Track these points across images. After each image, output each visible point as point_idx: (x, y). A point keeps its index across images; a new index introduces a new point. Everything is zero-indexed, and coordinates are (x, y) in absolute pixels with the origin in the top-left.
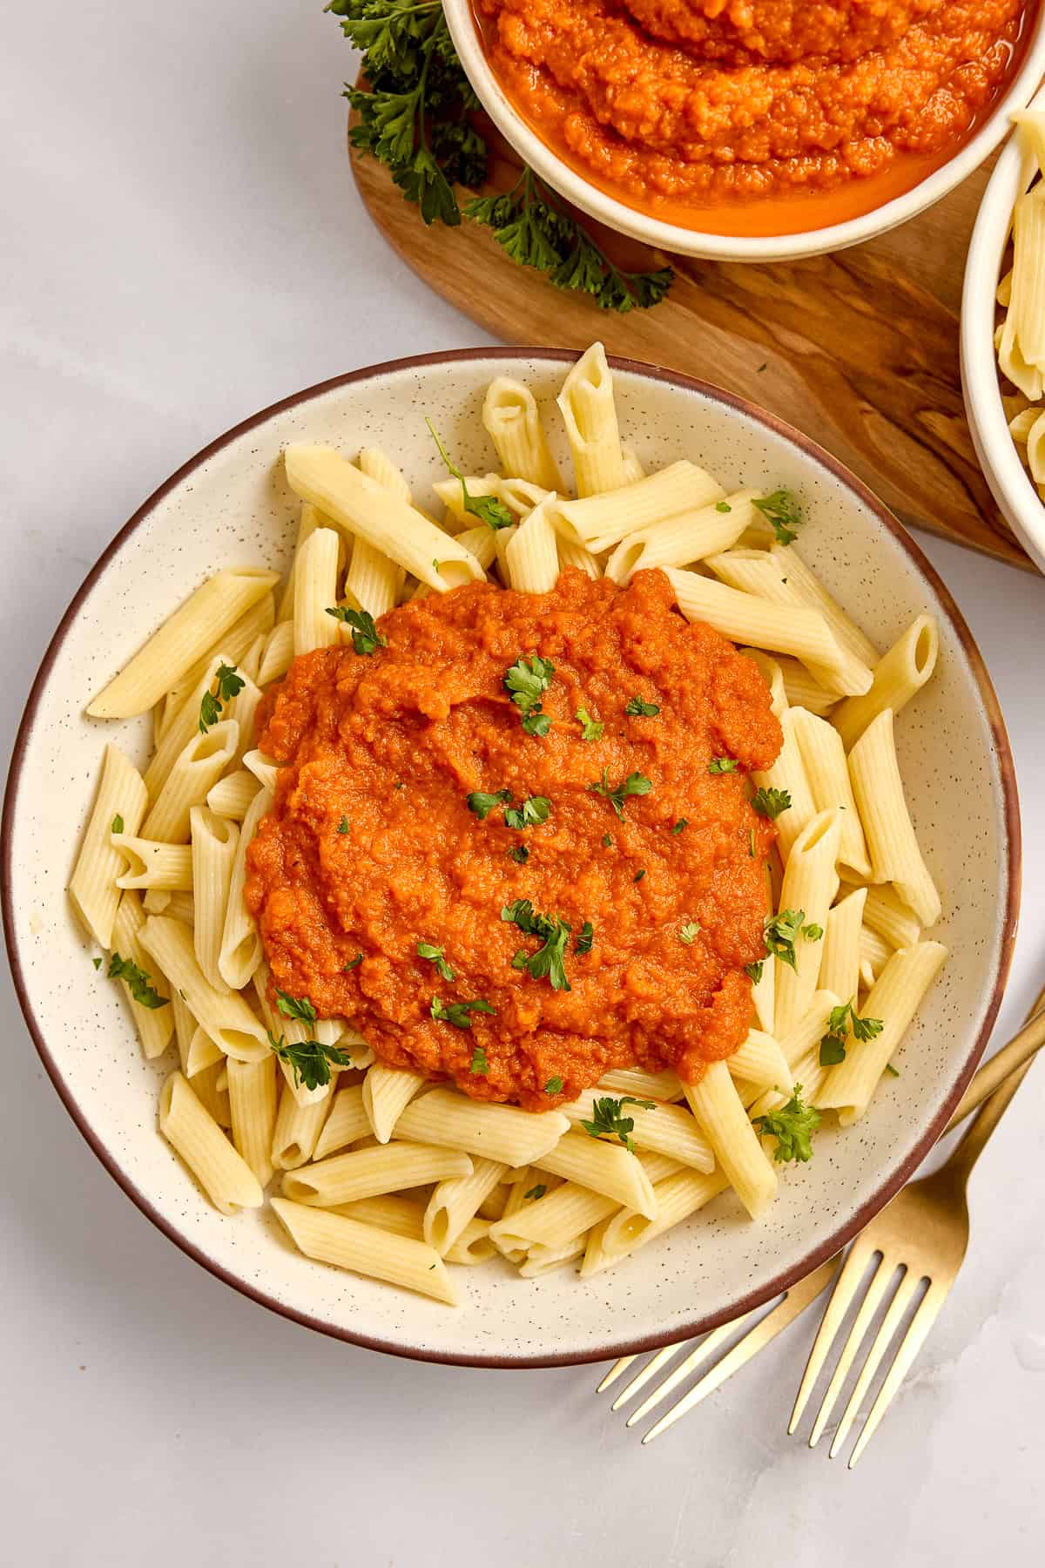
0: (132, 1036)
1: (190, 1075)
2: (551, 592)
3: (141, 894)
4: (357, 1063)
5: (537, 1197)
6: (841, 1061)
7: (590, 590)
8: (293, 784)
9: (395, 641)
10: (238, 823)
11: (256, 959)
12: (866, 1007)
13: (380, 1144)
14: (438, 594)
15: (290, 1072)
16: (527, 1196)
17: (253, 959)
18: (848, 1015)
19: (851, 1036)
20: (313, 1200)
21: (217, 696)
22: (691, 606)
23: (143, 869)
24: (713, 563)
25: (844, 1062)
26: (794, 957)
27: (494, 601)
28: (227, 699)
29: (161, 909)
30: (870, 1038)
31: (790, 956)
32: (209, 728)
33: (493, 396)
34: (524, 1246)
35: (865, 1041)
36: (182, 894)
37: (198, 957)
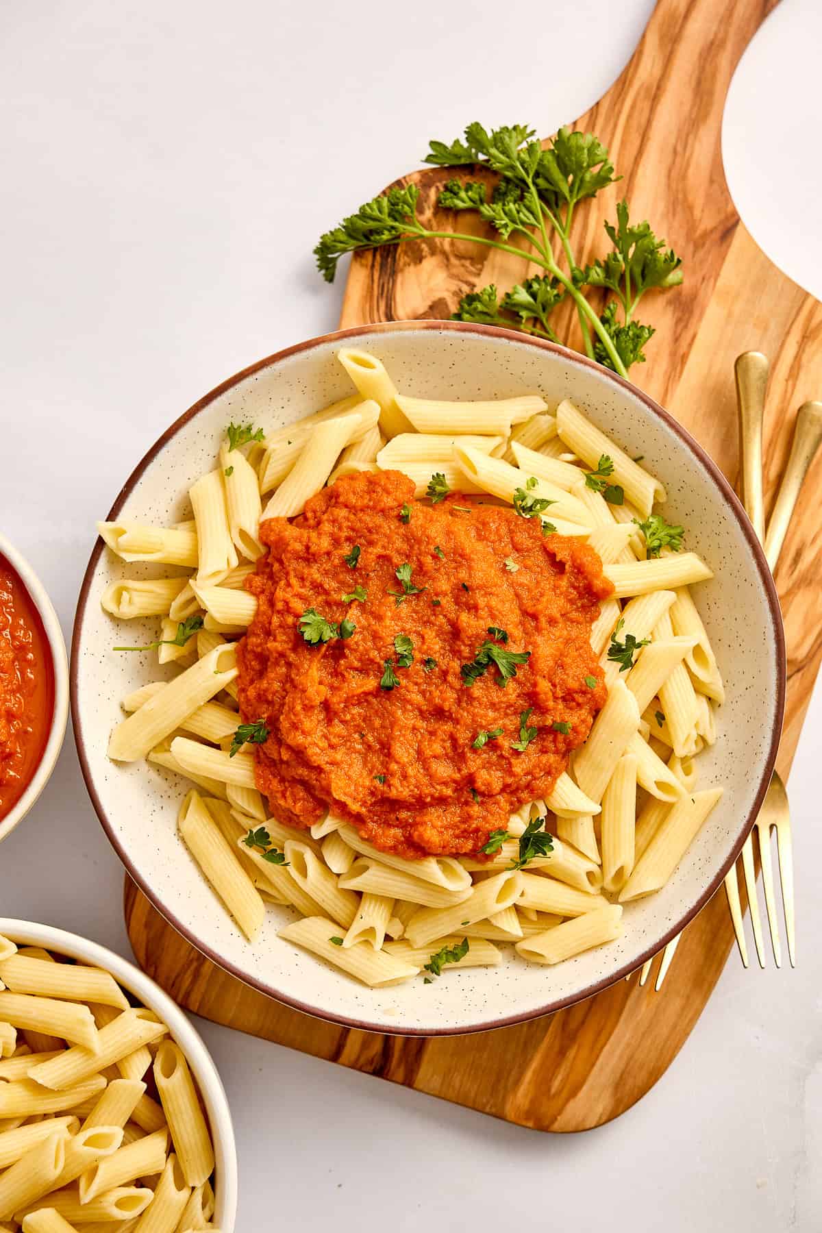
0: (483, 970)
1: (521, 934)
2: (258, 599)
3: (388, 938)
4: (543, 813)
5: (663, 718)
6: (623, 491)
7: (263, 573)
8: (342, 806)
9: (264, 713)
10: (357, 856)
11: (454, 864)
12: (590, 464)
13: (600, 813)
14: (239, 677)
15: (537, 861)
16: (661, 725)
17: (454, 866)
18: (593, 477)
19: (606, 479)
20: (627, 872)
21: (265, 850)
22: (292, 509)
23: (371, 931)
24: (266, 487)
25: (624, 489)
26: (545, 501)
27: (253, 640)
28: (270, 843)
29: (402, 927)
30: (612, 466)
31: (545, 503)
32: (286, 862)
33: (112, 608)
34: (694, 736)
35: (613, 470)
36: (397, 907)
37: (442, 906)
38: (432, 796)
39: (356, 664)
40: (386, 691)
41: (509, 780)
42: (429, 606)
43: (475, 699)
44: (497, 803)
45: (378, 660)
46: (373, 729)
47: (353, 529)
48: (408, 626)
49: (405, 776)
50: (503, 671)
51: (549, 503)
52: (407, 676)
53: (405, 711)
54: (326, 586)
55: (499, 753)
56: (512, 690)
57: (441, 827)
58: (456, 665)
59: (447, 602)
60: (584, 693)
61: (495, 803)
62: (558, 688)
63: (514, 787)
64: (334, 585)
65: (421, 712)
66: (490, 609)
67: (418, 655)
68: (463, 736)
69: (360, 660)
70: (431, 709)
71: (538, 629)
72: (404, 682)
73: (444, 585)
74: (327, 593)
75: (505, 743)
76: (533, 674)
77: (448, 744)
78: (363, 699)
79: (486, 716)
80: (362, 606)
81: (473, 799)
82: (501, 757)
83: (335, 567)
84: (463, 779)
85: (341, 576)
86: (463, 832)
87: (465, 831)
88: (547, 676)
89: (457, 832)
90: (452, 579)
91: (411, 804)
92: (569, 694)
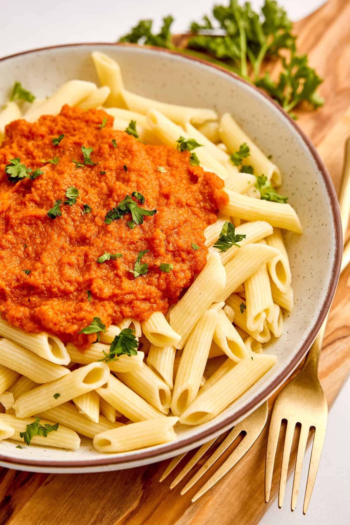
5: (245, 307)
13: (181, 350)
16: (242, 312)
17: (60, 347)
18: (235, 156)
19: (243, 159)
20: (191, 397)
25: (254, 168)
29: (13, 400)
30: (249, 153)
35: (249, 155)
38: (59, 289)
39: (37, 199)
40: (51, 219)
41: (117, 291)
42: (98, 175)
43: (109, 232)
44: (104, 306)
45: (52, 198)
46: (34, 243)
47: (64, 127)
48: (79, 184)
49: (44, 272)
50: (135, 218)
51: (198, 145)
52: (68, 212)
53: (60, 235)
54: (35, 154)
55: (115, 272)
56: (137, 233)
57: (58, 311)
58: (104, 212)
59: (111, 176)
60: (189, 252)
61: (102, 306)
62: (171, 244)
63: (119, 299)
64: (41, 154)
65: (71, 239)
66: (138, 183)
67: (80, 201)
68: (93, 253)
69: (41, 197)
70: (78, 237)
71: (167, 205)
72: (65, 215)
73: (112, 163)
74: (34, 158)
75: (123, 268)
76: (155, 226)
77: (82, 258)
78: (33, 220)
79: (113, 244)
80: (53, 167)
81: (87, 298)
82: (117, 275)
83: (45, 144)
84: (85, 282)
85: (47, 150)
86: (73, 319)
87: (75, 318)
88: (164, 231)
89: (69, 317)
90: (118, 162)
91: (42, 292)
92: (178, 250)
